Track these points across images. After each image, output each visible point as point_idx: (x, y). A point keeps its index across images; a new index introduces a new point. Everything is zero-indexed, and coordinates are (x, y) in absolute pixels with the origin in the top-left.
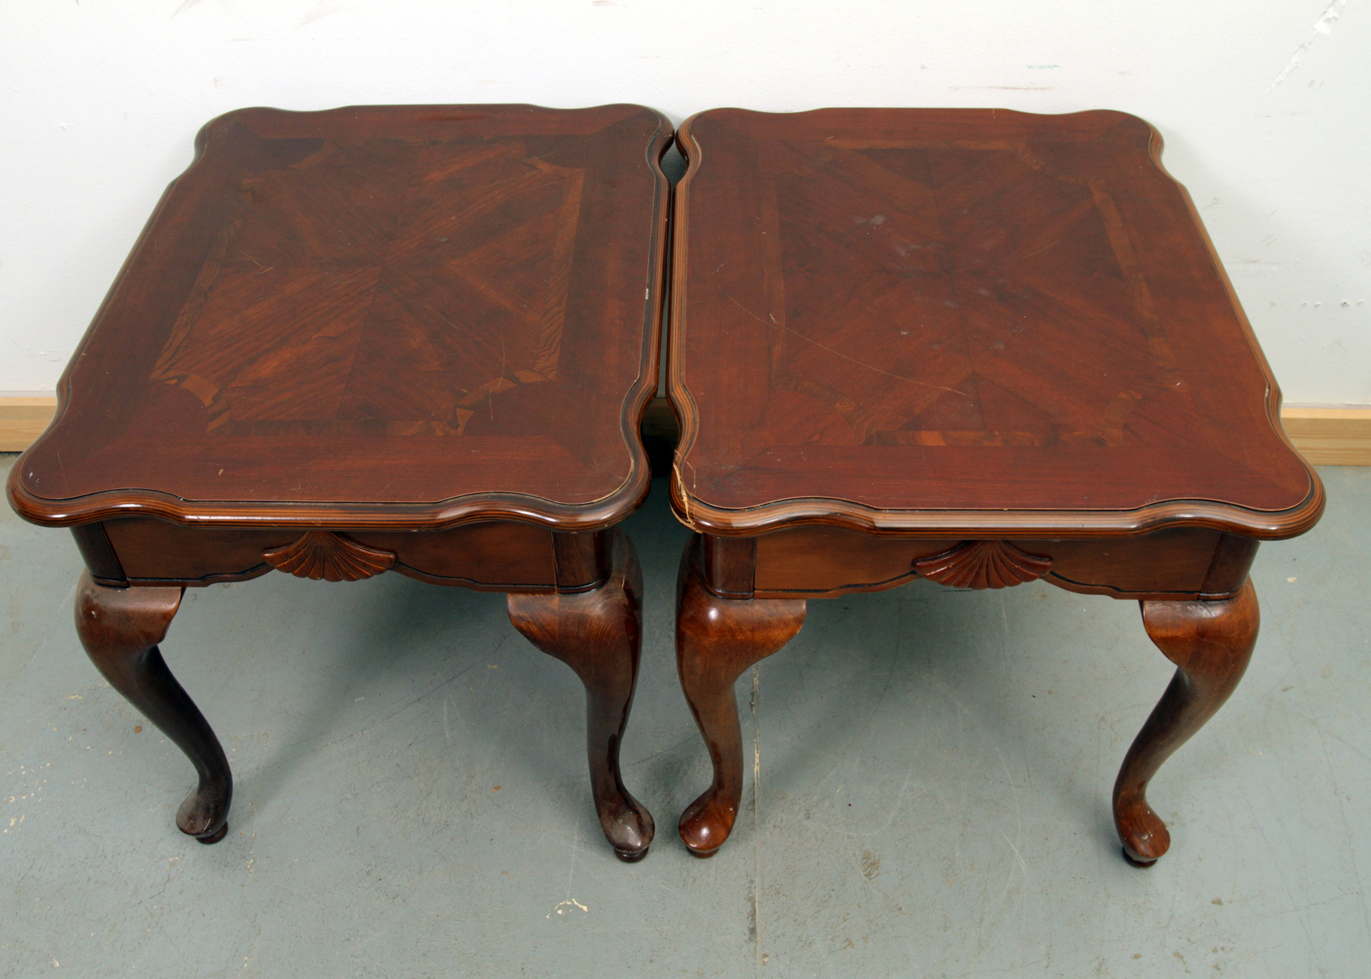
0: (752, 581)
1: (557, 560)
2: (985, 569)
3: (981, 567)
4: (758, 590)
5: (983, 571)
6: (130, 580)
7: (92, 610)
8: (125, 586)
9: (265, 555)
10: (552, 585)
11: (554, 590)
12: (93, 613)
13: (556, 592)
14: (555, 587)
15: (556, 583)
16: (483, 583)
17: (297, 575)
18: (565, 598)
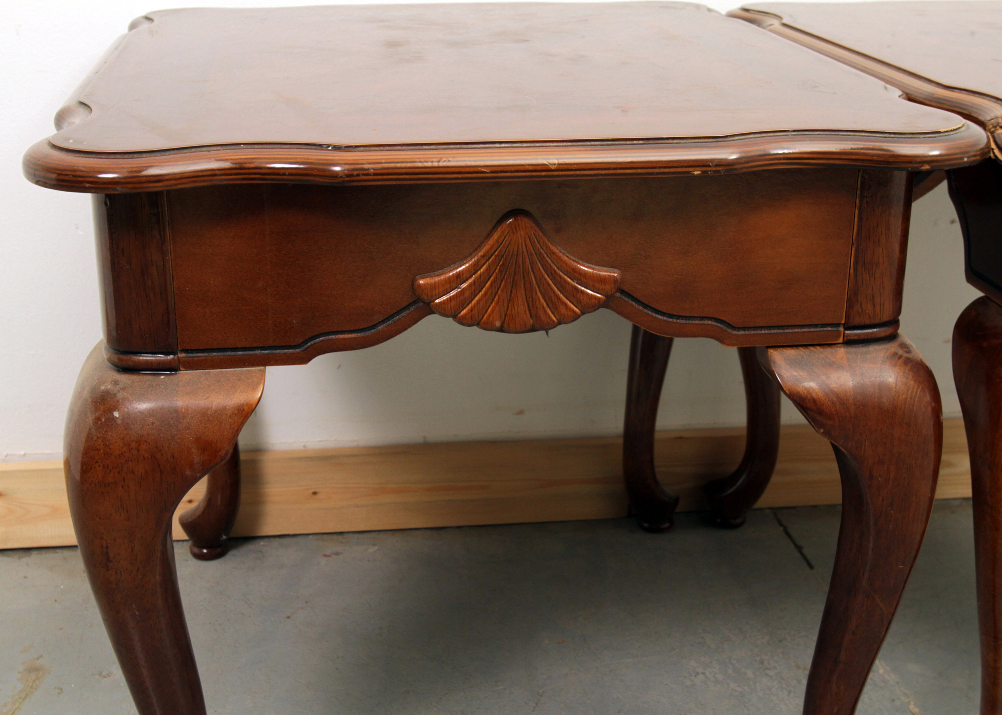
1: (855, 268)
6: (181, 355)
7: (115, 410)
8: (172, 368)
9: (421, 282)
10: (838, 325)
11: (839, 336)
12: (116, 414)
13: (841, 340)
14: (842, 329)
15: (843, 322)
16: (739, 329)
17: (463, 322)
18: (852, 350)
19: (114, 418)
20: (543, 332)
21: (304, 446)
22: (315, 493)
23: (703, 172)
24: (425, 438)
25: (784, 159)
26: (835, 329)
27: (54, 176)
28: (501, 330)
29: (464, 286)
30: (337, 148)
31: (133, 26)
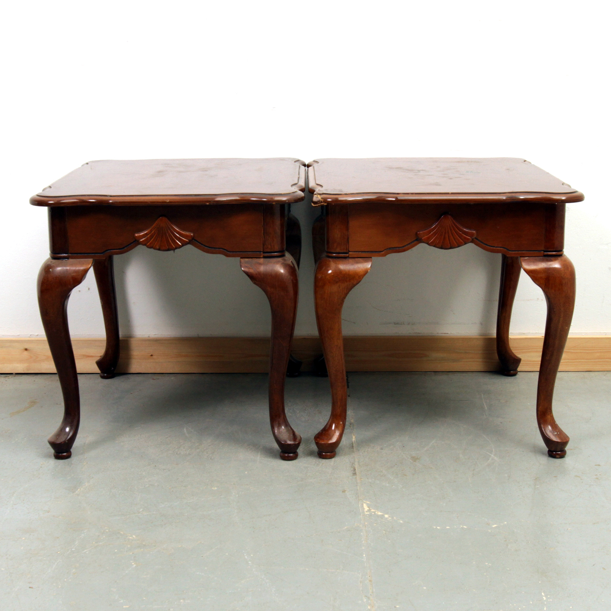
0: (348, 245)
1: (264, 235)
2: (447, 234)
3: (445, 233)
4: (351, 252)
5: (447, 236)
6: (70, 255)
7: (50, 269)
8: (67, 258)
9: (136, 235)
10: (261, 252)
11: (261, 255)
12: (51, 270)
13: (262, 256)
14: (262, 253)
15: (262, 250)
16: (230, 252)
17: (148, 247)
18: (266, 260)
19: (50, 271)
20: (173, 251)
21: (149, 336)
22: (152, 355)
23: (209, 204)
24: (198, 335)
25: (235, 201)
26: (260, 253)
27: (36, 202)
28: (159, 250)
29: (148, 236)
30: (111, 196)
31: (83, 165)
